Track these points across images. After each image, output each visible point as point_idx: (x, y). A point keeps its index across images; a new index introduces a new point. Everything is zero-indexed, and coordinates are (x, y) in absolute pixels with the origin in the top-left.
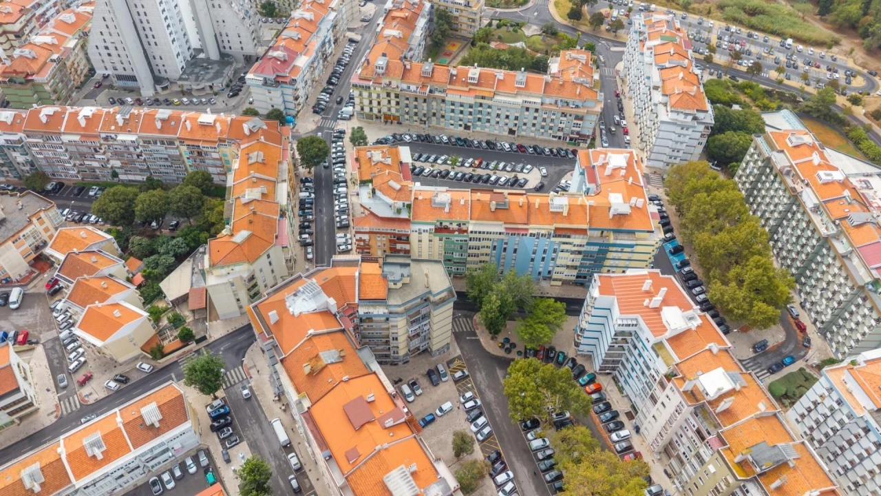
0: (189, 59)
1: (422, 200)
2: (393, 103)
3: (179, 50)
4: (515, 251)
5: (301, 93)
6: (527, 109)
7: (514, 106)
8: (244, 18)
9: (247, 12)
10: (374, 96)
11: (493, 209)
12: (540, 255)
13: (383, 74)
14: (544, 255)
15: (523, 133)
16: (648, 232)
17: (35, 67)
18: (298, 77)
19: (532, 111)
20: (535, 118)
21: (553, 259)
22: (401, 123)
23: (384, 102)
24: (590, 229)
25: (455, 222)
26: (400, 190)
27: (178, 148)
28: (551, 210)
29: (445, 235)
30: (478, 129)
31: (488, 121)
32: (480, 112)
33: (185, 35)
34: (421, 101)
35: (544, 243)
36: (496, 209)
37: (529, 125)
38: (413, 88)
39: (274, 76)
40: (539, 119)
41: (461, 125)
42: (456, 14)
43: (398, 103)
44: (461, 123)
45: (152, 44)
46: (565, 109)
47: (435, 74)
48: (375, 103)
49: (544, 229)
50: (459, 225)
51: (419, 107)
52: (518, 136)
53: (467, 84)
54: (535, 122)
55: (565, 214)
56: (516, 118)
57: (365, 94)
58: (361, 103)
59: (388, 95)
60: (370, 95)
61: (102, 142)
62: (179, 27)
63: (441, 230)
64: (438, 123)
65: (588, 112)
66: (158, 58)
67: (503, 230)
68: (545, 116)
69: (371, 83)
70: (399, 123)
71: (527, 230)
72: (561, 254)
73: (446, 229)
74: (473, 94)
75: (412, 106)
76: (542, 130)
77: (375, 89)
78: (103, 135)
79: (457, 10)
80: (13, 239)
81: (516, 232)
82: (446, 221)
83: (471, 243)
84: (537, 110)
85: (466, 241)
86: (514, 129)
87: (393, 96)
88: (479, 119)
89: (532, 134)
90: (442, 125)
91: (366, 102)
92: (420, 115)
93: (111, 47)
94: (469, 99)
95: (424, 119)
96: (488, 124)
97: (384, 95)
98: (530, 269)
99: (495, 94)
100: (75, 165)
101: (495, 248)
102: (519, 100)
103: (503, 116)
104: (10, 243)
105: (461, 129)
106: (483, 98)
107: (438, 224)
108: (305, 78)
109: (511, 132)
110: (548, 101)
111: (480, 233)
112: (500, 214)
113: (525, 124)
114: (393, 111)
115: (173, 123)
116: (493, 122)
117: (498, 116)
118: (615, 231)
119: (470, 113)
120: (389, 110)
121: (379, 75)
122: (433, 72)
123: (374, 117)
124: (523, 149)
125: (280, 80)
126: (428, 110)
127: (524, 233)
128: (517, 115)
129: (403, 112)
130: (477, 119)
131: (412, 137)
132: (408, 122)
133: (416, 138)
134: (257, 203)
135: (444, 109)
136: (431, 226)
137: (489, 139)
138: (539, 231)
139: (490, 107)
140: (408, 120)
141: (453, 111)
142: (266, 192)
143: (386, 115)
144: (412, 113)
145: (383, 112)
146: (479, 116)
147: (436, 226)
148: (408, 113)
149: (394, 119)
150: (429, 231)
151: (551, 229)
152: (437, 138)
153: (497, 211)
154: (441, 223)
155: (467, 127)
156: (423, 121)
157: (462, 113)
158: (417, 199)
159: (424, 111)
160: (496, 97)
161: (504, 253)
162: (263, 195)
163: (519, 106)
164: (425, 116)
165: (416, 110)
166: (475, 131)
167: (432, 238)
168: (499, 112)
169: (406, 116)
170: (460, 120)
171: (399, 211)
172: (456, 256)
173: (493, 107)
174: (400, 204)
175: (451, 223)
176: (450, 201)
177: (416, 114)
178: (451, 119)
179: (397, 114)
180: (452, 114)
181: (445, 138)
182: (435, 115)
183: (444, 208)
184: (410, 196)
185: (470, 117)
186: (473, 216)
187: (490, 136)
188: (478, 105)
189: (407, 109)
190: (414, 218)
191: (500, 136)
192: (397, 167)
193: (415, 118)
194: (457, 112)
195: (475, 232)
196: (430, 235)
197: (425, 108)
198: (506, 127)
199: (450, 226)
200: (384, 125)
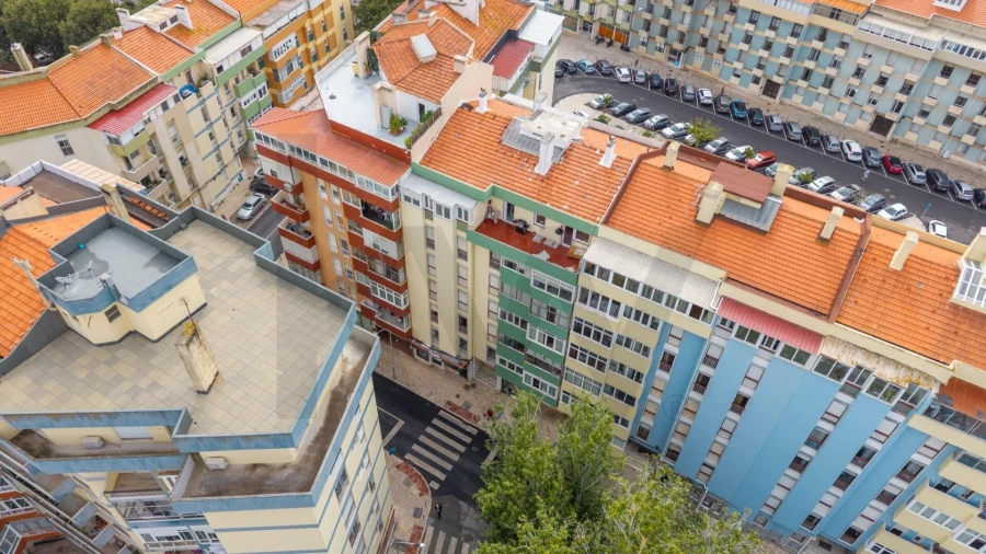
1: (483, 116)
4: (741, 403)
6: (947, 71)
7: (909, 51)
11: (705, 216)
12: (836, 457)
14: (854, 469)
15: (911, 137)
19: (958, 77)
21: (886, 498)
22: (627, 50)
25: (556, 217)
28: (956, 297)
29: (508, 251)
30: (797, 99)
31: (829, 82)
32: (815, 55)
35: (870, 419)
36: (717, 217)
37: (937, 117)
41: (756, 80)
44: (758, 73)
49: (897, 364)
50: (566, 236)
51: (675, 16)
52: (894, 141)
54: (955, 110)
56: (907, 88)
63: (502, 229)
64: (707, 66)
67: (709, 302)
70: (625, 49)
71: (816, 338)
72: (928, 496)
73: (518, 234)
74: (812, 1)
76: (969, 139)
81: (764, 331)
82: (528, 206)
83: (584, 311)
85: (566, 294)
86: (891, 117)
88: (807, 74)
89: (935, 146)
90: (715, 71)
92: (673, 34)
94: (797, 12)
95: (678, 46)
96: (824, 91)
99: (869, 12)
101: (668, 361)
102: (934, 37)
103: (871, 76)
105: (756, 89)
106: (835, 14)
107: (500, 206)
109: (881, 125)
111: (619, 280)
112: (727, 241)
113: (924, 114)
114: (620, 15)
116: (839, 88)
117: (859, 73)
119: (789, 52)
120: (613, 14)
123: (579, 24)
124: (896, 168)
126: (692, 29)
127: (798, 344)
128: (913, 78)
129: (638, 23)
130: (801, 73)
131: (633, 73)
132: (642, 49)
133: (642, 80)
134: (143, 34)
135: (729, 29)
136: (468, 204)
137: (813, 124)
138: (868, 365)
139: (843, 45)
140: (643, 44)
141: (748, 39)
142: (190, 25)
143: (603, 25)
144: (655, 29)
145: (596, 17)
146: (810, 64)
147: (490, 210)
148: (647, 26)
149: (618, 39)
150: (454, 215)
151: (928, 378)
152: (690, 90)
153: (719, 223)
154: (510, 208)
155: (771, 89)
156: (674, 52)
157: (768, 46)
158: (469, 107)
159: (684, 28)
160: (869, 19)
161: (695, 395)
162: (181, 29)
163: (927, 56)
164: (681, 41)
165: (665, 22)
166: (787, 101)
167: (467, 247)
168: (864, 62)
169: (643, 35)
170: (760, 67)
171: (397, 125)
172: (534, 336)
173: (852, 46)
174: (406, 104)
175: (541, 219)
176: (565, 144)
177: (664, 32)
178: (738, 60)
179: (626, 26)
180: (745, 47)
181: (707, 93)
182: (704, 42)
183: (535, 160)
184: (444, 88)
185: (786, 61)
186: (619, 216)
187: (820, 119)
188: (817, 33)
189: (648, 16)
190: (429, 158)
191: (846, 128)
192: (492, 36)
193: (660, 41)
194: (758, 42)
195: (604, 273)
196: (463, 234)
197: (687, 20)
198: (869, 109)
199: (534, 228)
200: (590, 45)
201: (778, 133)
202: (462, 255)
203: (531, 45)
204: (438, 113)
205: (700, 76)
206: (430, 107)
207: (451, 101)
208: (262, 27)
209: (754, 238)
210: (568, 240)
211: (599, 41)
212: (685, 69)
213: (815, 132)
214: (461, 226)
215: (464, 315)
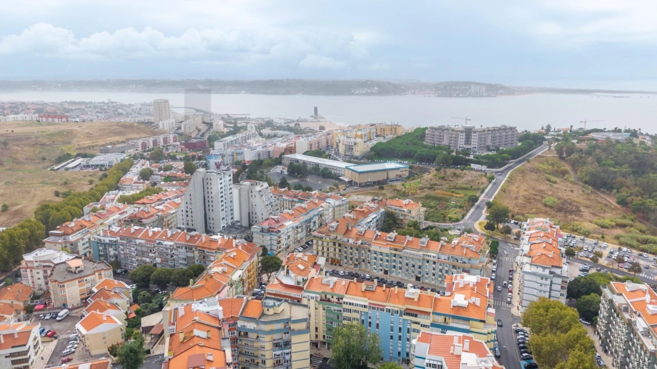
0: (230, 224)
1: (316, 279)
2: (337, 250)
3: (224, 216)
4: (378, 325)
5: (283, 241)
6: (428, 262)
7: (416, 257)
8: (267, 205)
9: (271, 203)
10: (325, 244)
11: (363, 290)
12: (396, 334)
13: (333, 231)
14: (400, 334)
15: (427, 281)
16: (481, 321)
17: (146, 216)
18: (282, 230)
19: (431, 263)
20: (434, 269)
21: (408, 339)
22: (341, 266)
23: (332, 249)
24: (434, 313)
25: (336, 295)
26: (303, 270)
27: (193, 252)
28: (406, 296)
29: (326, 305)
30: (394, 274)
31: (400, 268)
32: (395, 261)
33: (232, 210)
34: (354, 249)
35: (398, 320)
36: (365, 290)
37: (431, 274)
38: (351, 241)
39: (268, 227)
40: (437, 270)
41: (381, 270)
42: (402, 218)
43: (340, 251)
44: (381, 268)
45: (211, 210)
46: (455, 263)
47: (366, 234)
48: (325, 249)
49: (396, 307)
50: (338, 299)
51: (354, 254)
52: (423, 283)
53: (386, 241)
54: (434, 272)
55: (416, 300)
56: (420, 267)
57: (320, 243)
58: (317, 248)
59: (334, 244)
60: (323, 244)
61: (155, 245)
62: (229, 204)
63: (325, 300)
64: (366, 267)
65: (471, 267)
66: (211, 219)
67: (366, 304)
68: (441, 267)
69: (324, 235)
70: (340, 265)
71: (385, 306)
73: (329, 300)
74: (389, 247)
75: (349, 253)
76: (440, 279)
77: (326, 238)
78: (157, 242)
79: (402, 215)
80: (80, 280)
81: (376, 307)
82: (329, 295)
83: (345, 314)
84: (434, 263)
85: (340, 311)
86: (419, 276)
87: (337, 245)
88: (394, 267)
89: (433, 282)
90: (369, 269)
91: (320, 248)
92: (354, 259)
93: (189, 211)
94: (386, 250)
95: (356, 263)
96: (400, 271)
97: (331, 244)
98: (391, 348)
99: (404, 248)
100: (137, 260)
101: (363, 321)
102: (421, 253)
103: (410, 265)
104: (77, 281)
105: (382, 273)
106: (396, 250)
107: (323, 296)
108: (288, 234)
109: (417, 278)
110: (443, 257)
111: (350, 304)
112: (368, 294)
113: (428, 274)
114: (337, 256)
115: (196, 238)
116: (404, 270)
117: (407, 265)
118: (454, 317)
119: (388, 261)
120: (335, 255)
121: (330, 231)
122: (365, 233)
125: (271, 230)
126: (359, 257)
127: (382, 308)
128: (420, 264)
129: (343, 257)
130: (393, 266)
131: (344, 272)
132: (346, 265)
133: (347, 274)
134: (216, 274)
135: (370, 256)
136: (318, 295)
137: (400, 281)
138: (393, 308)
139: (401, 258)
140: (346, 263)
141: (376, 259)
142: (226, 271)
143: (332, 259)
144: (348, 258)
145: (330, 256)
146: (394, 264)
147: (321, 297)
148: (346, 258)
149: (337, 263)
150: (315, 298)
151: (403, 308)
152: (362, 275)
153: (366, 291)
154: (326, 296)
155: (386, 272)
156: (355, 265)
157: (381, 260)
158: (313, 278)
159: (357, 257)
160: (404, 250)
161: (369, 328)
162: (224, 272)
163: (421, 258)
164: (357, 261)
165: (351, 256)
166: (392, 275)
167: (317, 306)
168: (407, 261)
169: (345, 260)
170: (381, 266)
171: (299, 283)
172: (335, 326)
173: (403, 258)
174: (300, 278)
175: (332, 297)
176: (335, 282)
177: (351, 259)
178: (375, 265)
179: (339, 259)
180: (375, 261)
181: (367, 275)
182: (364, 261)
183: (329, 285)
184: (308, 274)
185: (387, 263)
186: (348, 293)
187: (402, 279)
188: (393, 255)
189: (346, 255)
190: (307, 288)
191: (409, 281)
192: (312, 264)
193: (351, 262)
194: (379, 259)
195: (347, 303)
196: (317, 303)
197: (357, 255)
198: (413, 274)
199: (331, 299)
200: (329, 266)
201: (390, 284)
202: (316, 309)
203: (320, 265)
204: (307, 279)
205: (365, 271)
206: (305, 278)
207: (310, 276)
208: (242, 270)
209: (373, 292)
210: (339, 300)
211: (332, 264)
212: (360, 269)
213: (400, 283)
214: (316, 301)
215: (317, 326)
